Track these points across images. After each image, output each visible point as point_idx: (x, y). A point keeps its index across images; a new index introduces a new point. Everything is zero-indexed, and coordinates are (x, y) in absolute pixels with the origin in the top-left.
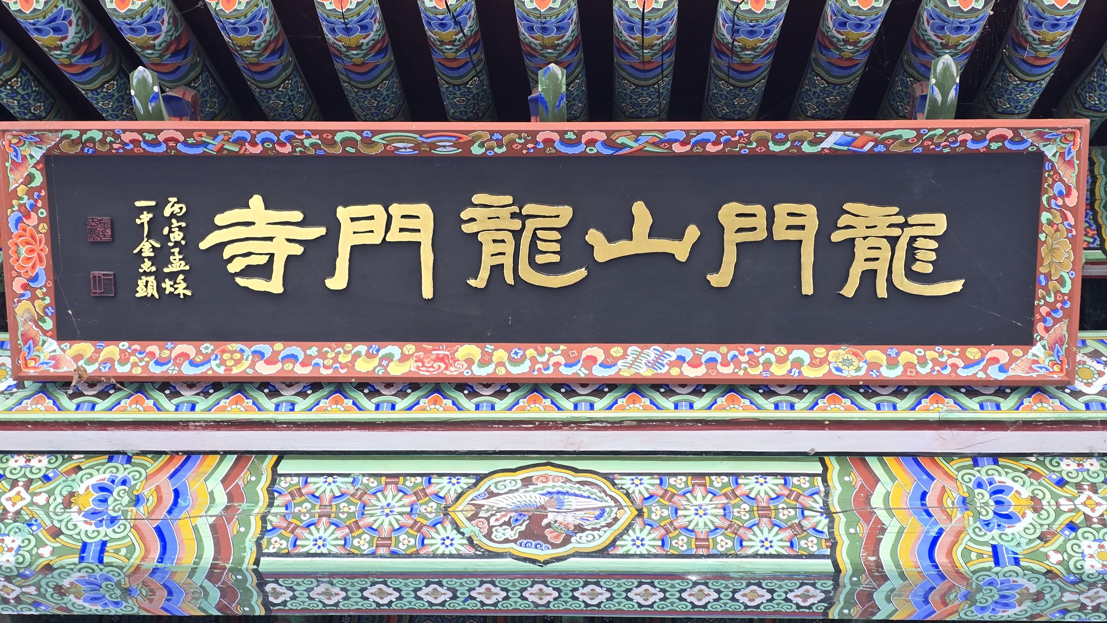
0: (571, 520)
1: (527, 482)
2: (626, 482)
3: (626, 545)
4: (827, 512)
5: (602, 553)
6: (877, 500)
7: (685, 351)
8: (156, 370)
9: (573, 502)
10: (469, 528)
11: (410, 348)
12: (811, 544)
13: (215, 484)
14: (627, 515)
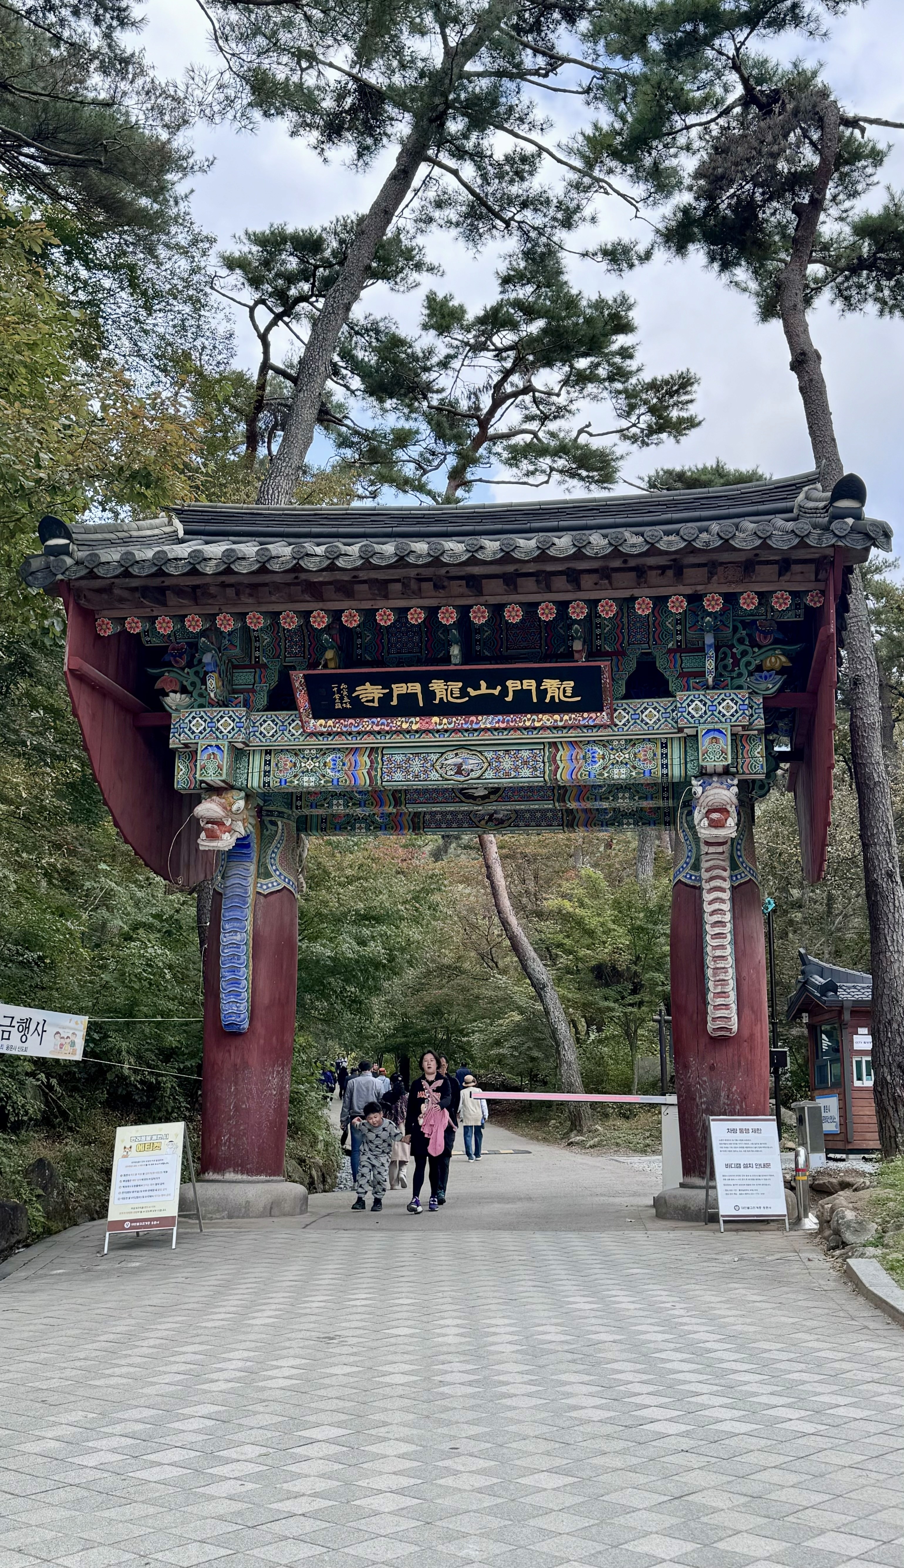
0: (470, 767)
1: (457, 754)
2: (486, 754)
3: (486, 775)
4: (544, 762)
5: (478, 778)
6: (558, 758)
7: (500, 717)
8: (345, 729)
9: (471, 761)
10: (440, 771)
11: (418, 719)
12: (538, 773)
13: (366, 758)
14: (486, 764)
